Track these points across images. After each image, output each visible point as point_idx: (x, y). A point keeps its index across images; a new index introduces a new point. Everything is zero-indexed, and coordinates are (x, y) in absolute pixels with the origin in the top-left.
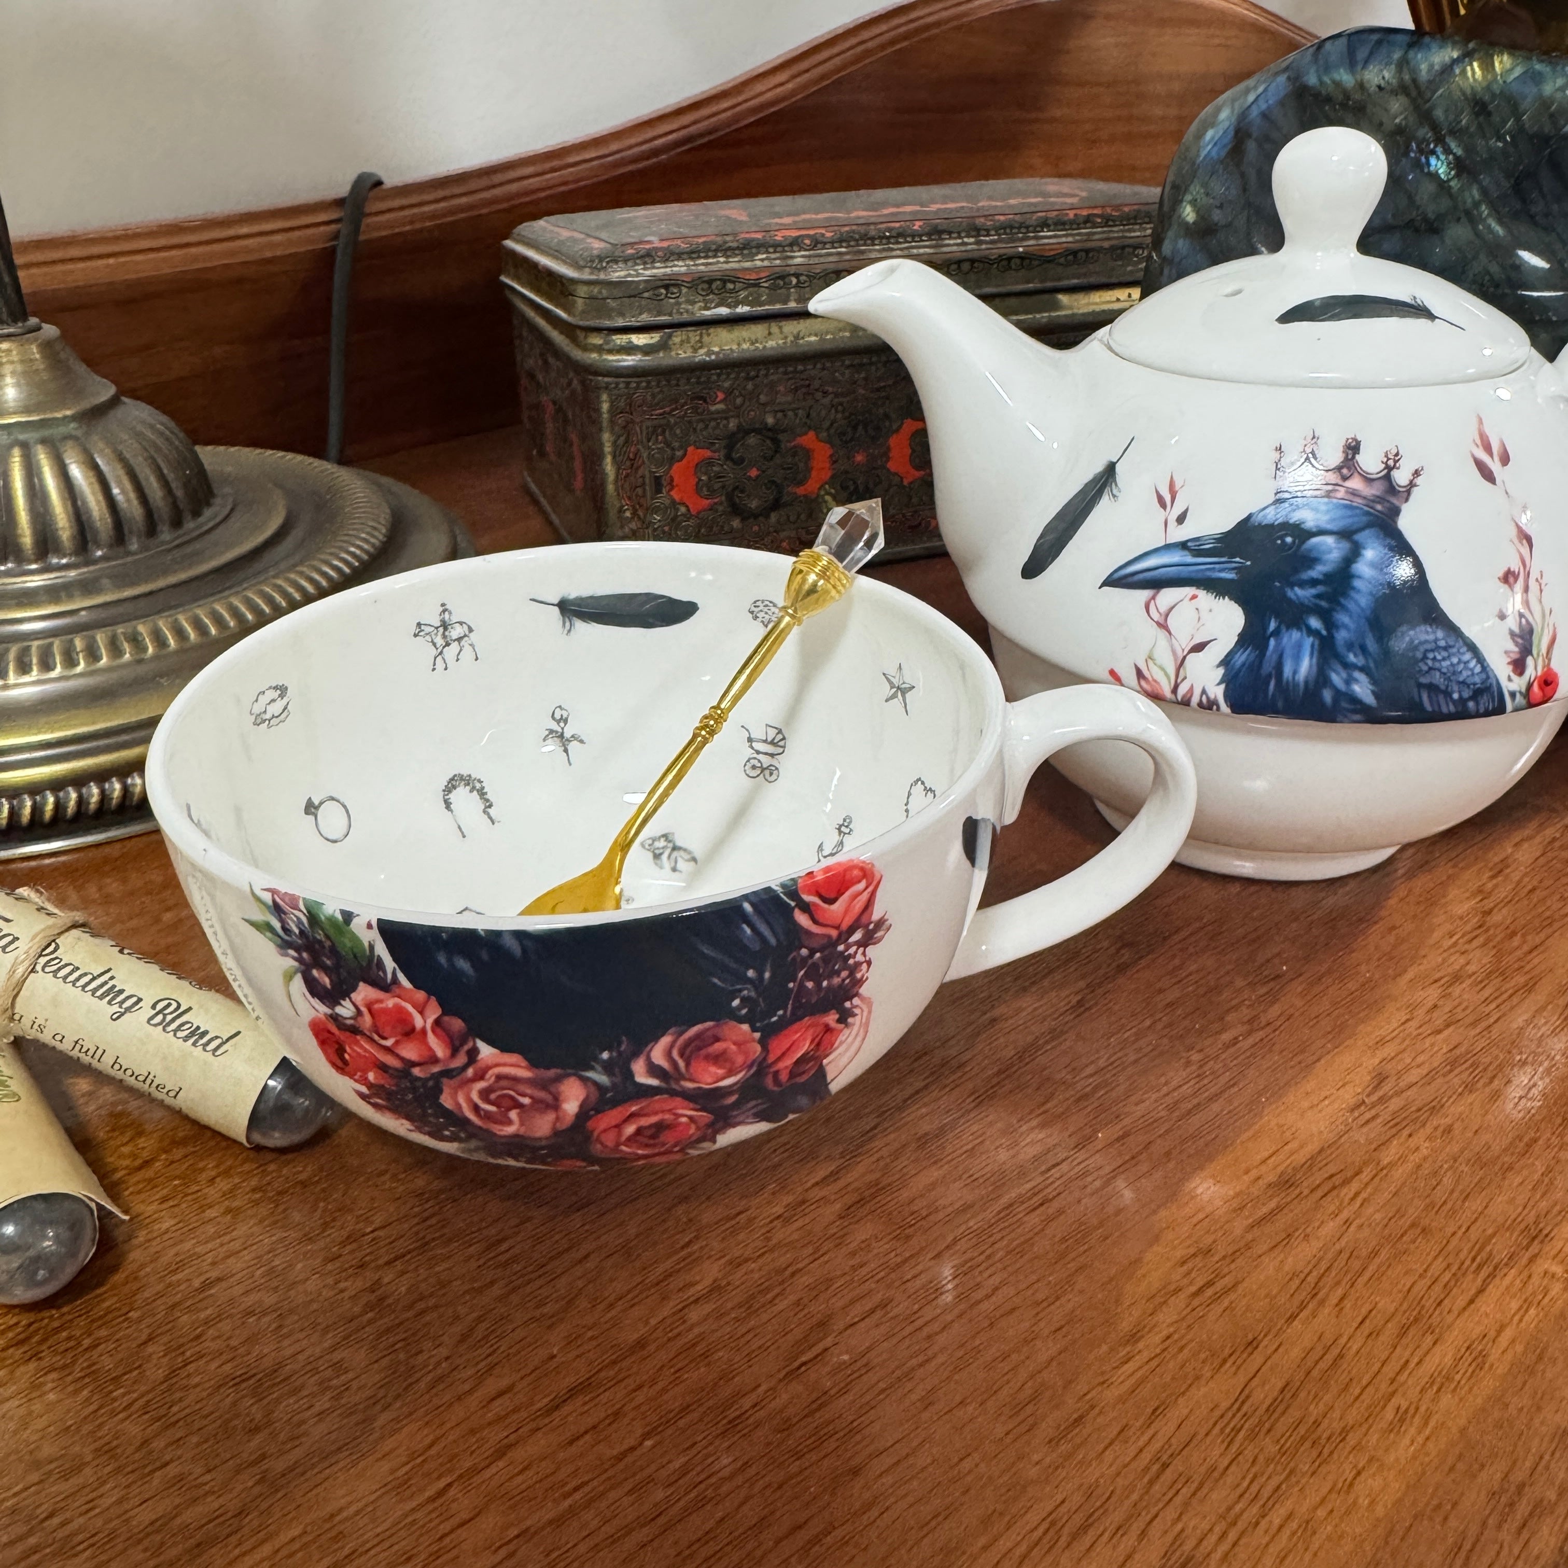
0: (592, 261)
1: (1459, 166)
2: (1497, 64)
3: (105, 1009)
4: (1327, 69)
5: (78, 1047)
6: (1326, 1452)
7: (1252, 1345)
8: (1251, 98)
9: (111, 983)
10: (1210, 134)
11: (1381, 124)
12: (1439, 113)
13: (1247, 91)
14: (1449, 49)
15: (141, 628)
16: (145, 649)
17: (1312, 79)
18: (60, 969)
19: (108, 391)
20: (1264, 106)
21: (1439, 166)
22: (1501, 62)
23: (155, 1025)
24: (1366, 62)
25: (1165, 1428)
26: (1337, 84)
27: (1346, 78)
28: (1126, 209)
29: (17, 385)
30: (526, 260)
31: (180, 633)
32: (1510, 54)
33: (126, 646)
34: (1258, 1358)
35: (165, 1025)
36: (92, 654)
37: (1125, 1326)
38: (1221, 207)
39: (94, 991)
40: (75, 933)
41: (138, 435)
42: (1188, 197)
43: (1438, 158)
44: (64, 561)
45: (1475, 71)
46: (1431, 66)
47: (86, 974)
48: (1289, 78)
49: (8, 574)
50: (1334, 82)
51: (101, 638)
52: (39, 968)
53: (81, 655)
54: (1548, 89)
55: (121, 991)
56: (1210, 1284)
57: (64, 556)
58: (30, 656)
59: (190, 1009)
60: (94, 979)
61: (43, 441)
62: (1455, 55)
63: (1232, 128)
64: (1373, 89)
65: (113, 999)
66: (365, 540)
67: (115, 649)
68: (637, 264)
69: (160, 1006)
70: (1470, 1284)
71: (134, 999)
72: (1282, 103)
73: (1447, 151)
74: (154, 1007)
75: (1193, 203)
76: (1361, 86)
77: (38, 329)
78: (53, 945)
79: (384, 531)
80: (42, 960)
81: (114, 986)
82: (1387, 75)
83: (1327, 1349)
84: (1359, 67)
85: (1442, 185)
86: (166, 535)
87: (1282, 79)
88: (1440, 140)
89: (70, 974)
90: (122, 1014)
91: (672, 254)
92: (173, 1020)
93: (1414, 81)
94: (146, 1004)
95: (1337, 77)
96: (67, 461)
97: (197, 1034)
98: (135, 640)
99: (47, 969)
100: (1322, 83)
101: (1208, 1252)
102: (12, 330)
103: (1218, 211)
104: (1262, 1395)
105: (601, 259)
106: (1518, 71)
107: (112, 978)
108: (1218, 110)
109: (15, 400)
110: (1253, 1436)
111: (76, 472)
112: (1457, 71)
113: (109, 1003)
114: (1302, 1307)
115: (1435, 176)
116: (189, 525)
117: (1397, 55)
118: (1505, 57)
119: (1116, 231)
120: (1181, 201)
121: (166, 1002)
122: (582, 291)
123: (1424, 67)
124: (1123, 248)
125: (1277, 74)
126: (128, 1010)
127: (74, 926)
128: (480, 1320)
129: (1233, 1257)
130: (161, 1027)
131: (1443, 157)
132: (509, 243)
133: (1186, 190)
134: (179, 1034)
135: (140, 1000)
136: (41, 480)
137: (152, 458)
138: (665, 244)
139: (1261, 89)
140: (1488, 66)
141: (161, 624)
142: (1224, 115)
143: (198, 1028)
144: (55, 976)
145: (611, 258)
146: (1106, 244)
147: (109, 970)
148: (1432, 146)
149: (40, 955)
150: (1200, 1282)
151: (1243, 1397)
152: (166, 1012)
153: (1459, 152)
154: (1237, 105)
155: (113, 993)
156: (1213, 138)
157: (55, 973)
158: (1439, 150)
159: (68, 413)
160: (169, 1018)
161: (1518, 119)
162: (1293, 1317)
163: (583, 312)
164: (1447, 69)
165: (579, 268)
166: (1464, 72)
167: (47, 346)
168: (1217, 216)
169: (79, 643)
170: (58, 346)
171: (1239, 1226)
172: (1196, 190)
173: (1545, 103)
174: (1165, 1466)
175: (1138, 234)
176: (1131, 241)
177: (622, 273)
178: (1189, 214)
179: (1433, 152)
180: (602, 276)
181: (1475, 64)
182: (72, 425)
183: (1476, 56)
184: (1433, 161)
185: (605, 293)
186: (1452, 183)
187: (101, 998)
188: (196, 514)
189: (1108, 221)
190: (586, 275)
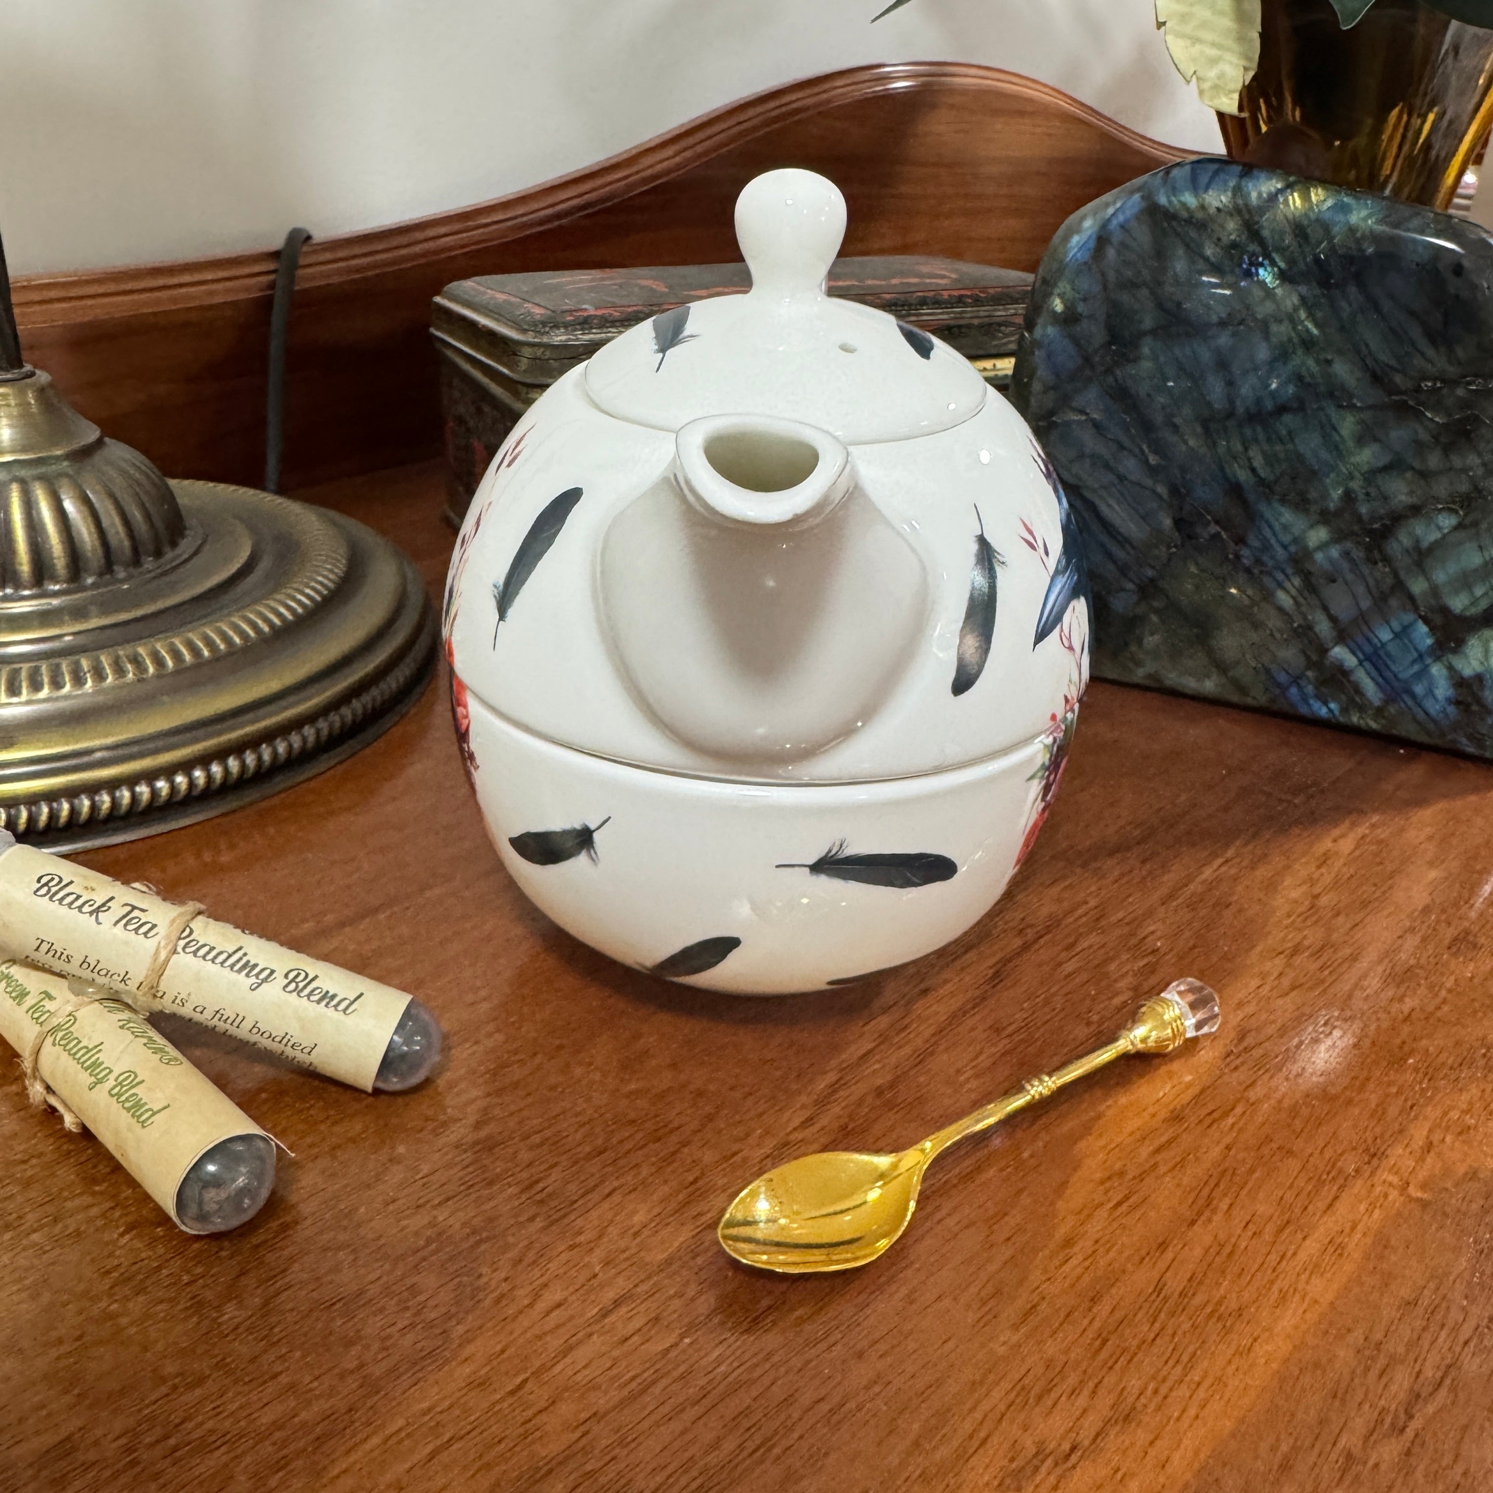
0: (536, 326)
1: (1283, 276)
2: (1313, 195)
3: (244, 981)
4: (1174, 190)
5: (218, 1016)
6: (1228, 1324)
7: (1163, 1246)
8: (1111, 211)
9: (245, 960)
10: (1075, 239)
11: (1219, 239)
12: (1266, 233)
13: (1107, 205)
14: (1274, 181)
15: (141, 650)
16: (146, 670)
17: (1162, 200)
18: (198, 949)
19: (92, 433)
20: (1121, 218)
21: (1266, 275)
22: (1317, 195)
23: (290, 992)
24: (1207, 188)
25: (1103, 1308)
26: (1184, 205)
27: (1190, 199)
28: (991, 291)
29: (11, 426)
30: (463, 319)
31: (176, 655)
32: (1324, 188)
33: (129, 667)
34: (1169, 1255)
35: (298, 991)
36: (99, 675)
37: (1061, 1232)
38: (1085, 300)
39: (232, 967)
40: (200, 917)
41: (123, 472)
42: (1057, 291)
43: (1266, 270)
44: (57, 587)
45: (1295, 201)
46: (1260, 195)
47: (221, 953)
48: (1143, 197)
49: (6, 599)
50: (1180, 202)
51: (105, 660)
52: (179, 949)
53: (88, 675)
54: (1354, 218)
55: (256, 965)
56: (1127, 1198)
57: (57, 582)
58: (41, 675)
59: (316, 977)
60: (230, 956)
61: (40, 478)
62: (1279, 186)
63: (1094, 237)
64: (1212, 211)
65: (250, 972)
66: (331, 571)
67: (120, 671)
68: (576, 330)
69: (291, 976)
70: (1330, 1192)
71: (267, 972)
72: (1137, 218)
73: (1273, 263)
74: (286, 976)
75: (1061, 296)
76: (1203, 207)
77: (32, 375)
78: (188, 930)
79: (344, 561)
80: (182, 943)
81: (248, 961)
82: (1223, 198)
83: (1222, 1246)
84: (1201, 192)
85: (1269, 293)
86: (149, 563)
87: (1137, 197)
88: (1267, 255)
89: (208, 953)
90: (260, 985)
91: (606, 321)
92: (305, 987)
93: (1246, 205)
94: (279, 975)
95: (1183, 199)
96: (63, 497)
97: (327, 998)
98: (136, 661)
99: (188, 950)
100: (1170, 202)
101: (1121, 1174)
102: (9, 376)
103: (1082, 304)
104: (1175, 1284)
105: (544, 324)
106: (1330, 203)
107: (245, 954)
108: (1083, 218)
109: (12, 440)
110: (1172, 1314)
111: (69, 506)
112: (1281, 199)
113: (247, 975)
114: (1200, 1214)
115: (1263, 284)
116: (169, 555)
117: (1232, 184)
118: (1320, 190)
119: (983, 311)
120: (1052, 294)
121: (295, 973)
122: (527, 352)
123: (1254, 195)
124: (990, 325)
125: (1132, 193)
126: (265, 980)
127: (200, 913)
128: (529, 1247)
129: (1141, 1177)
130: (295, 994)
131: (1269, 269)
132: (438, 299)
133: (1055, 285)
134: (312, 998)
135: (272, 972)
136: (39, 513)
137: (137, 494)
138: (599, 313)
139: (1118, 205)
140: (1306, 197)
141: (158, 646)
142: (1088, 223)
143: (327, 992)
144: (195, 956)
145: (553, 323)
146: (976, 322)
147: (240, 949)
148: (1260, 259)
149: (180, 939)
150: (1119, 1197)
151: (1159, 1288)
152: (298, 980)
153: (1282, 265)
154: (1098, 216)
155: (248, 968)
156: (1078, 242)
157: (195, 953)
158: (1266, 262)
159: (59, 453)
160: (301, 985)
161: (1331, 239)
162: (1193, 1223)
163: (525, 371)
164: (1273, 198)
165: (524, 331)
166: (1286, 201)
167: (41, 392)
168: (1081, 308)
169: (85, 664)
170: (50, 393)
171: (1145, 1151)
172: (1063, 286)
173: (1352, 230)
174: (1105, 1342)
175: (1003, 313)
176: (998, 320)
177: (564, 338)
178: (1058, 306)
179: (1262, 265)
180: (545, 340)
181: (1296, 194)
182: (65, 463)
183: (1296, 188)
184: (1261, 271)
185: (548, 354)
186: (1277, 291)
187: (240, 971)
188: (174, 544)
189: (977, 302)
190: (530, 337)
